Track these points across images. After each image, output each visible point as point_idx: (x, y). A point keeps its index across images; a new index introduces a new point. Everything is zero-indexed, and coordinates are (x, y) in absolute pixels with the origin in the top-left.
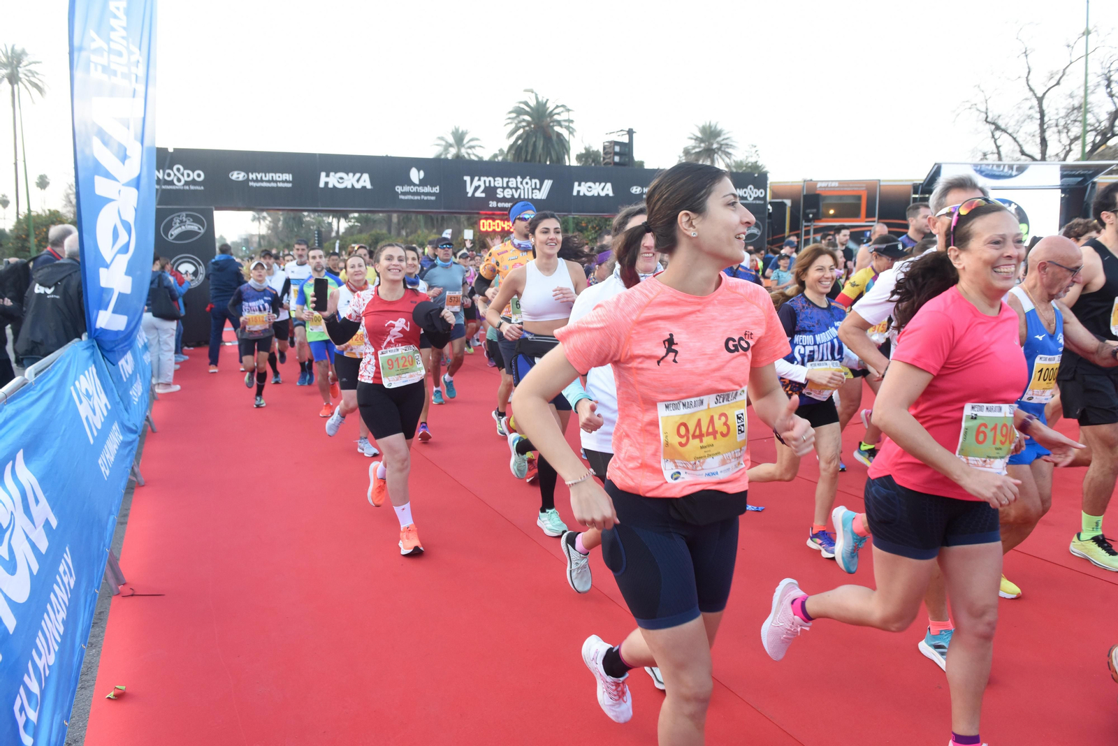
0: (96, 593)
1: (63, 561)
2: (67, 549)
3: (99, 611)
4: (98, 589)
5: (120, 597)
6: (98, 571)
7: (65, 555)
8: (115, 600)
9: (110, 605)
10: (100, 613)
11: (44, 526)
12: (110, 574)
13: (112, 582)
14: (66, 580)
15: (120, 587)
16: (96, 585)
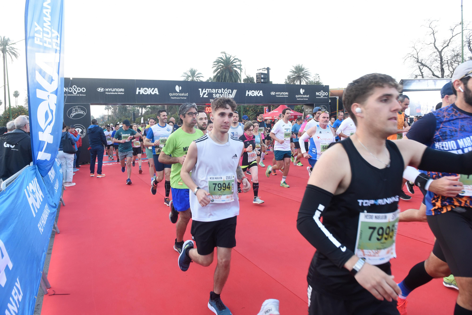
0: (35, 298)
1: (15, 287)
2: (18, 279)
3: (37, 304)
4: (36, 296)
5: (48, 295)
6: (36, 285)
7: (16, 284)
8: (46, 297)
9: (43, 300)
10: (38, 305)
11: (5, 270)
12: (43, 284)
13: (44, 288)
14: (16, 298)
15: (48, 290)
16: (35, 294)
